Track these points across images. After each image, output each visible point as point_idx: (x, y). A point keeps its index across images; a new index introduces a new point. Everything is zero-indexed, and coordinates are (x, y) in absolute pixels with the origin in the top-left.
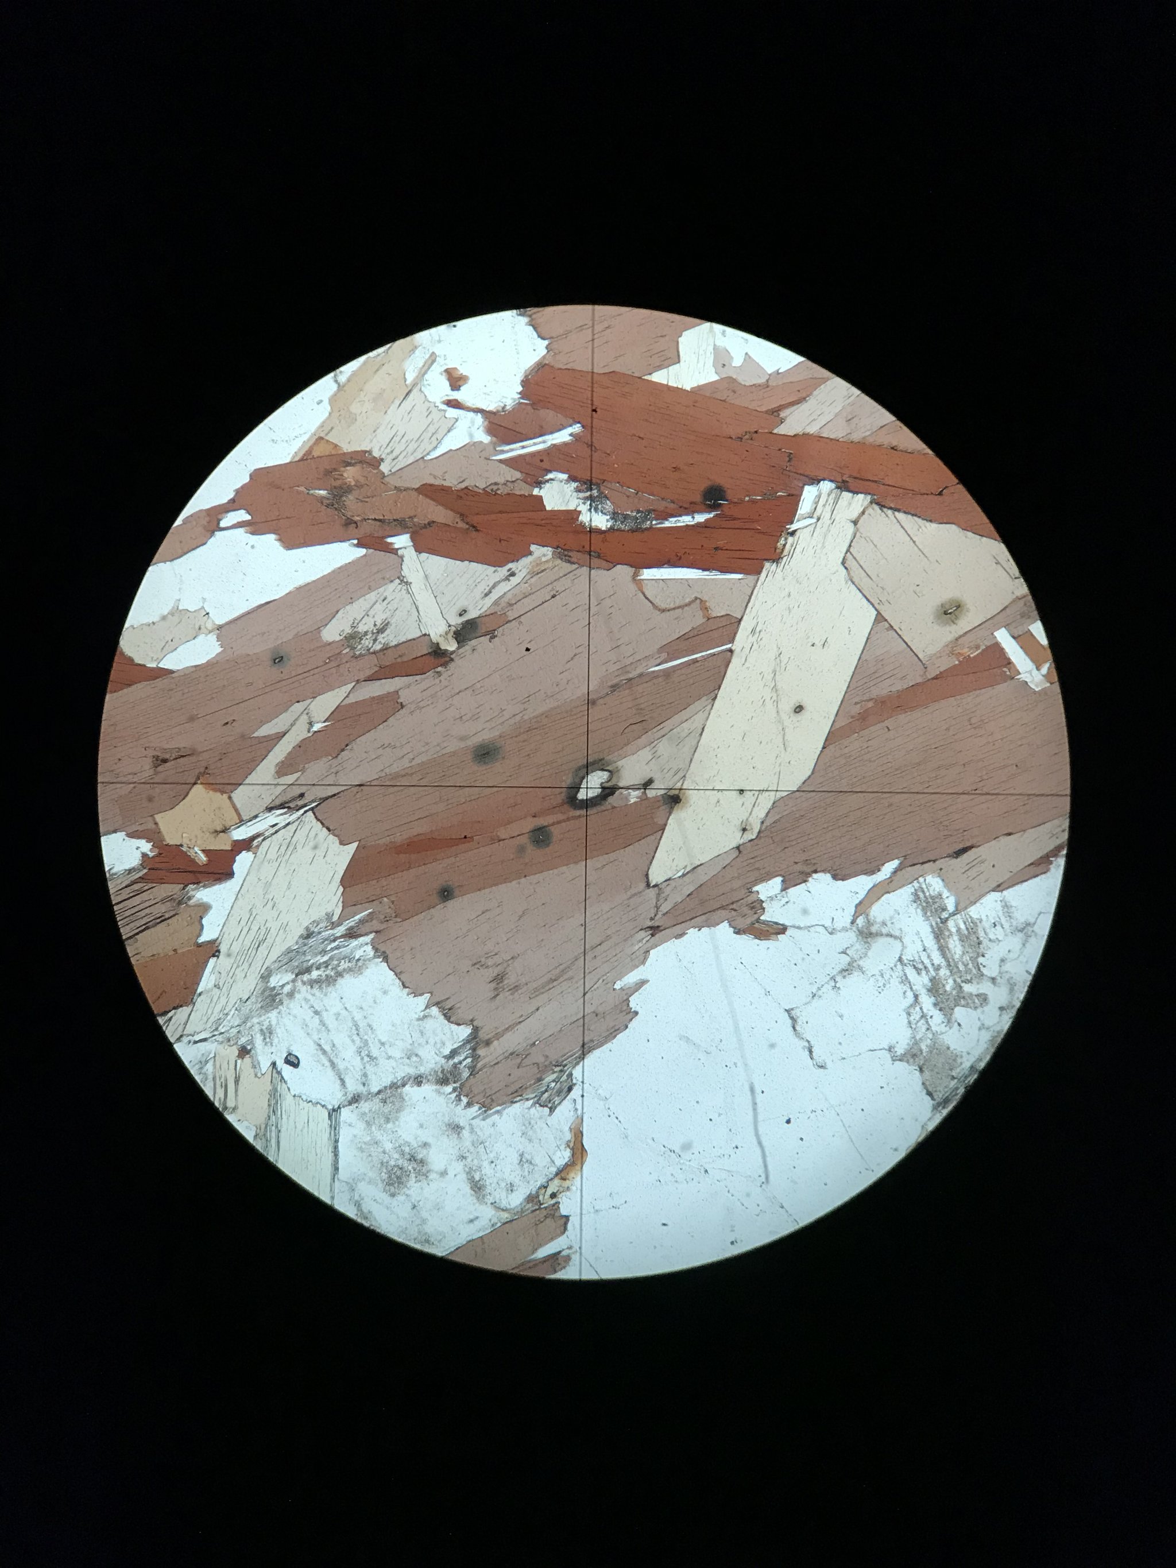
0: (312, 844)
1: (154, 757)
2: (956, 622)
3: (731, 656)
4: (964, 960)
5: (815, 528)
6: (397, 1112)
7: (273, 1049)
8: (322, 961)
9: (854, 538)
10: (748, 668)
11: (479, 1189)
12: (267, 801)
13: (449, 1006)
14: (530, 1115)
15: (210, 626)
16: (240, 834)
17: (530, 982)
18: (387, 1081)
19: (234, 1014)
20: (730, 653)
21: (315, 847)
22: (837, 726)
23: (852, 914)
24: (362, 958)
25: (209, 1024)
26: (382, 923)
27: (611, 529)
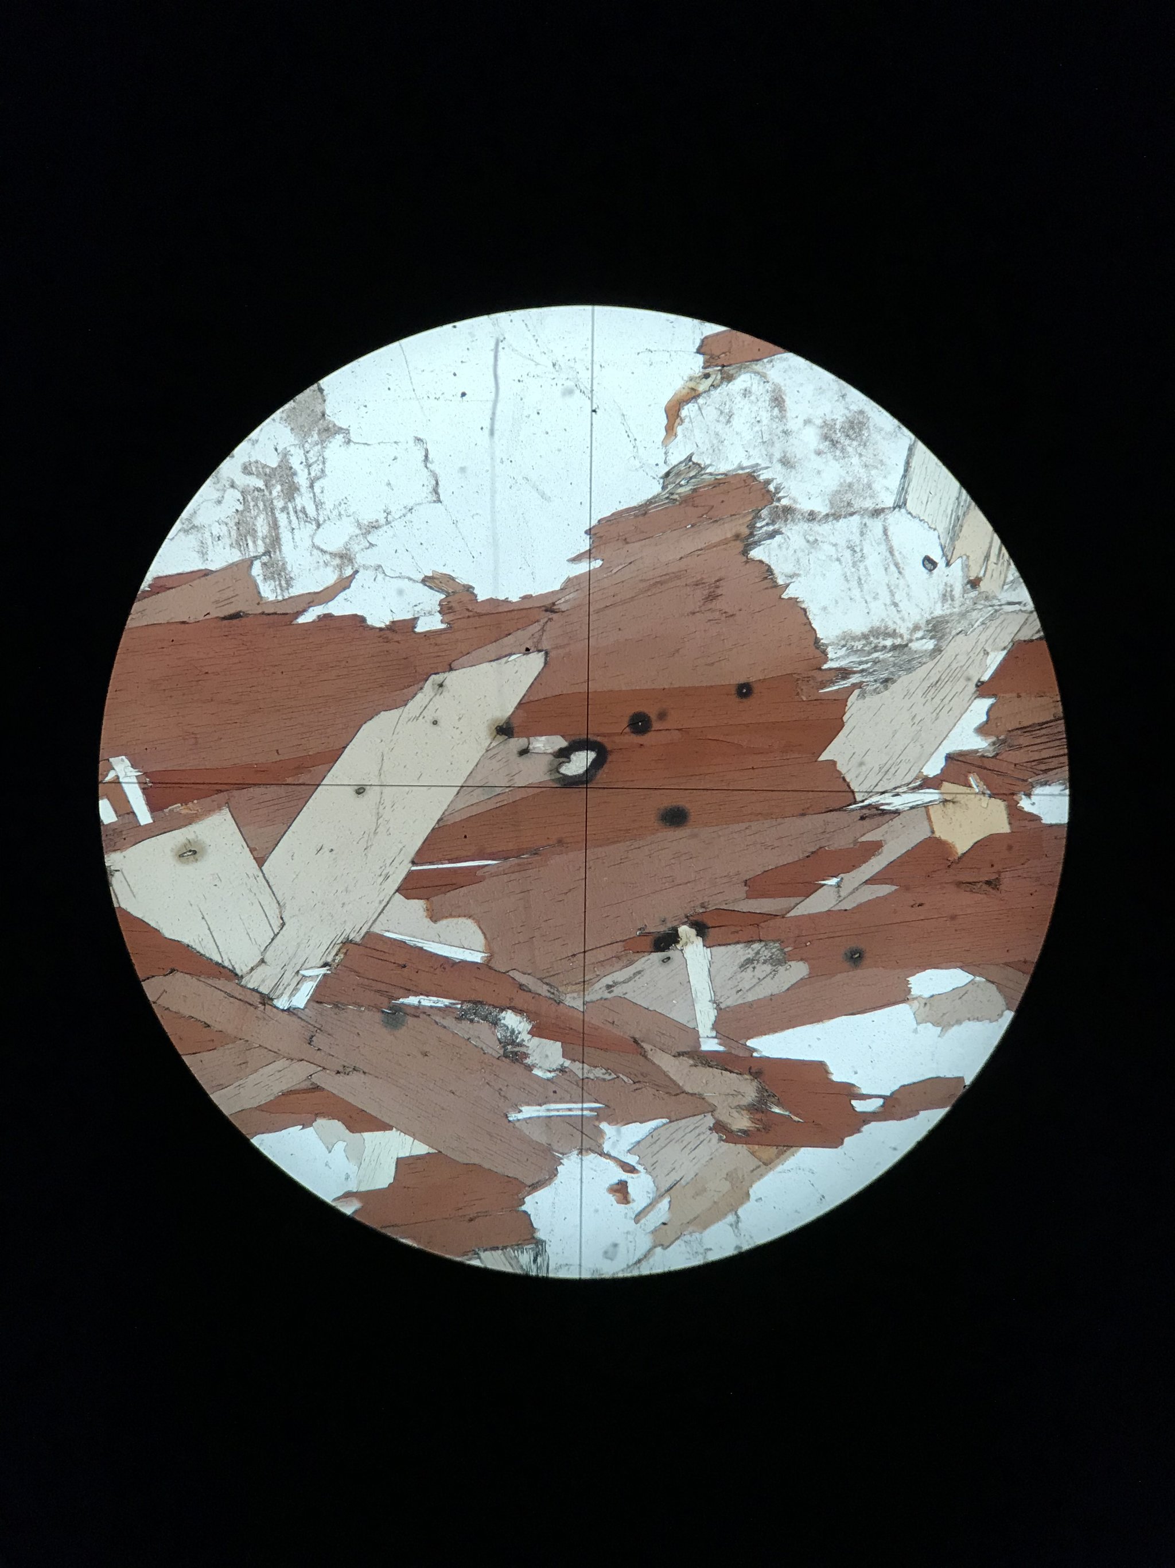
0: (864, 768)
1: (998, 889)
2: (187, 842)
3: (413, 858)
4: (257, 511)
5: (303, 965)
6: (840, 491)
7: (945, 579)
8: (880, 653)
9: (266, 947)
10: (400, 842)
11: (776, 399)
12: (897, 821)
13: (766, 581)
14: (711, 458)
15: (916, 1004)
16: (929, 795)
17: (683, 586)
18: (842, 522)
19: (976, 621)
20: (416, 861)
21: (861, 764)
22: (327, 766)
23: (355, 580)
24: (839, 647)
25: (1002, 618)
26: (813, 678)
27: (502, 1010)
